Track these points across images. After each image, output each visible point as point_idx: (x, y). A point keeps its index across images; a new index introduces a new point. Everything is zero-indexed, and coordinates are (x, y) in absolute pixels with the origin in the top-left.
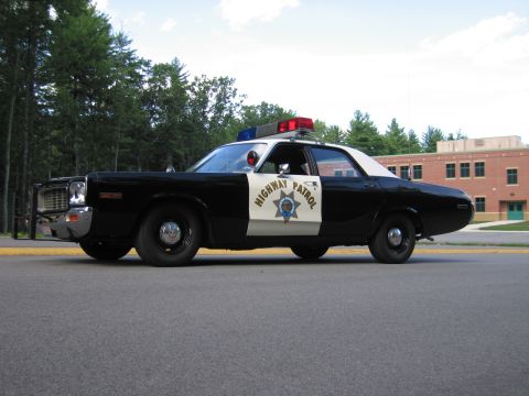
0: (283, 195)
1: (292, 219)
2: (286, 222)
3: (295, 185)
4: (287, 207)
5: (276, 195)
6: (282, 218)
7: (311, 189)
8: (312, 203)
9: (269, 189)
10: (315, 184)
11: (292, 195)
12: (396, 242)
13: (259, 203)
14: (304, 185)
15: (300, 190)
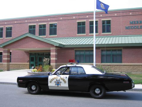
0: (57, 80)
4: (58, 83)
5: (55, 80)
6: (57, 86)
8: (65, 82)
9: (53, 79)
10: (66, 77)
13: (51, 82)
14: (63, 78)
15: (61, 79)
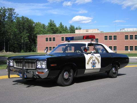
1: (95, 68)
2: (94, 69)
3: (95, 57)
4: (94, 64)
5: (91, 61)
6: (93, 68)
7: (98, 58)
8: (99, 62)
9: (90, 59)
10: (99, 56)
11: (95, 61)
12: (114, 71)
13: (88, 63)
14: (97, 57)
15: (96, 59)
